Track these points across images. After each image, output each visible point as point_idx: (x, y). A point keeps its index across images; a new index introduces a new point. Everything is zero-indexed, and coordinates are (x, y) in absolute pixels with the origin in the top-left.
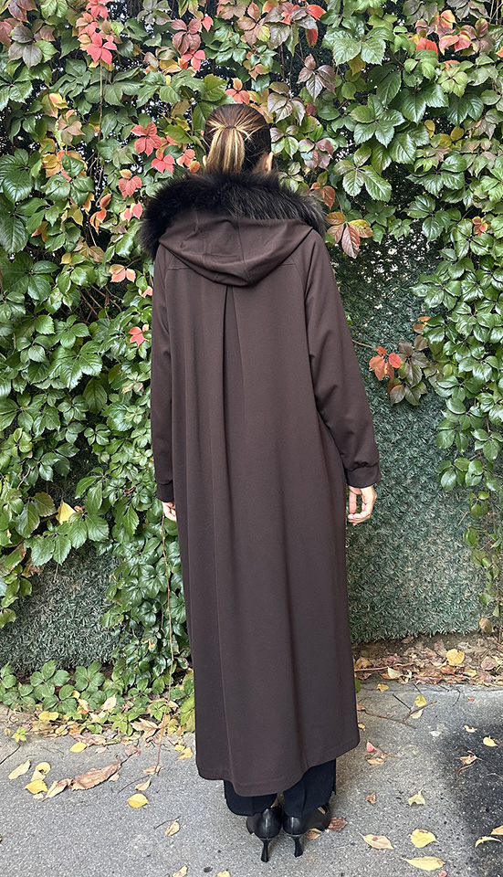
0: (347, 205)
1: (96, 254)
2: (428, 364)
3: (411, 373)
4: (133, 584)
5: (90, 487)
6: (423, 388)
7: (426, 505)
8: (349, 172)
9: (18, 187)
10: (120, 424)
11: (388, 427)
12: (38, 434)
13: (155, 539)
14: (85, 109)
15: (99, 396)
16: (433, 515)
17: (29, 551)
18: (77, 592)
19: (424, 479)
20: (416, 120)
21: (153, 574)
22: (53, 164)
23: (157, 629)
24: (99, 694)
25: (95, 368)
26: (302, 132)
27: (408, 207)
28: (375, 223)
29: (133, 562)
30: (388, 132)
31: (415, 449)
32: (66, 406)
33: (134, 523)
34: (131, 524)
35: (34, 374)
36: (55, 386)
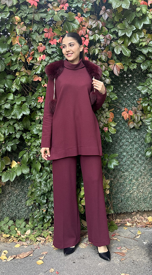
0: (115, 58)
1: (29, 72)
2: (142, 115)
3: (136, 118)
4: (38, 189)
5: (24, 154)
6: (141, 123)
7: (141, 165)
8: (116, 46)
9: (2, 48)
10: (35, 132)
11: (128, 137)
12: (7, 135)
13: (46, 172)
14: (27, 22)
15: (27, 123)
16: (143, 168)
17: (1, 177)
18: (17, 193)
19: (140, 155)
20: (140, 28)
21: (46, 185)
22: (15, 40)
23: (46, 205)
24: (24, 229)
25: (27, 112)
26: (101, 32)
27: (136, 59)
28: (125, 64)
29: (38, 180)
30: (130, 32)
31: (137, 145)
32: (17, 125)
33: (40, 167)
34: (38, 167)
35: (6, 113)
36: (13, 117)
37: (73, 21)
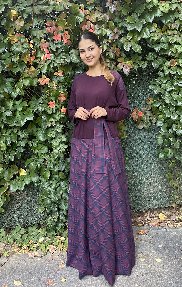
0: (124, 55)
1: (33, 74)
2: (152, 115)
3: (146, 118)
4: (48, 197)
5: (31, 162)
6: (150, 123)
7: (151, 164)
8: (125, 42)
10: (41, 138)
11: (137, 138)
12: (9, 143)
13: (56, 180)
14: (25, 16)
15: (34, 129)
16: (153, 168)
17: (9, 186)
18: (27, 200)
19: (149, 155)
20: (151, 21)
21: (56, 193)
22: (13, 39)
23: (57, 213)
24: (37, 237)
25: (31, 118)
26: (107, 26)
27: (147, 56)
28: (134, 62)
29: (48, 189)
30: (140, 26)
31: (147, 145)
32: (21, 133)
33: (49, 175)
34: (47, 175)
35: (8, 121)
36: (16, 125)
37: (77, 14)
